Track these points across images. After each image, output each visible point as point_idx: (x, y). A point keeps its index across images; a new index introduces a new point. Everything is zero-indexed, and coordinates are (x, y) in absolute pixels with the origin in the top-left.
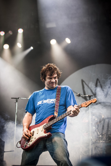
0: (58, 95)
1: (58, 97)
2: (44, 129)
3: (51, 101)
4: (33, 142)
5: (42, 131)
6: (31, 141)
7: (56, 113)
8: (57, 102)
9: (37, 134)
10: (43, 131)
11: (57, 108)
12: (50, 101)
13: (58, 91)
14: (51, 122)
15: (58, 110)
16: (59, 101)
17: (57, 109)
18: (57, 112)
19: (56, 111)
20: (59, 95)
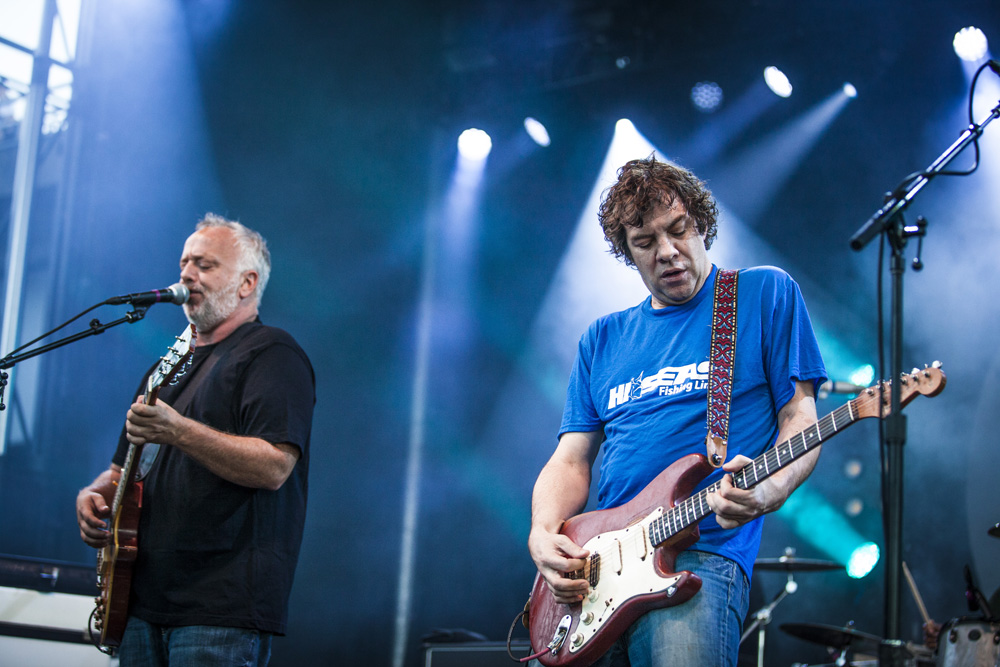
0: (724, 329)
1: (723, 342)
2: (656, 547)
3: (680, 380)
4: (597, 625)
5: (643, 559)
6: (587, 621)
7: (718, 443)
8: (716, 373)
9: (619, 573)
10: (650, 558)
11: (723, 409)
12: (677, 382)
13: (720, 309)
14: (690, 506)
15: (725, 422)
16: (727, 366)
17: (722, 417)
18: (721, 434)
19: (715, 430)
20: (729, 332)
